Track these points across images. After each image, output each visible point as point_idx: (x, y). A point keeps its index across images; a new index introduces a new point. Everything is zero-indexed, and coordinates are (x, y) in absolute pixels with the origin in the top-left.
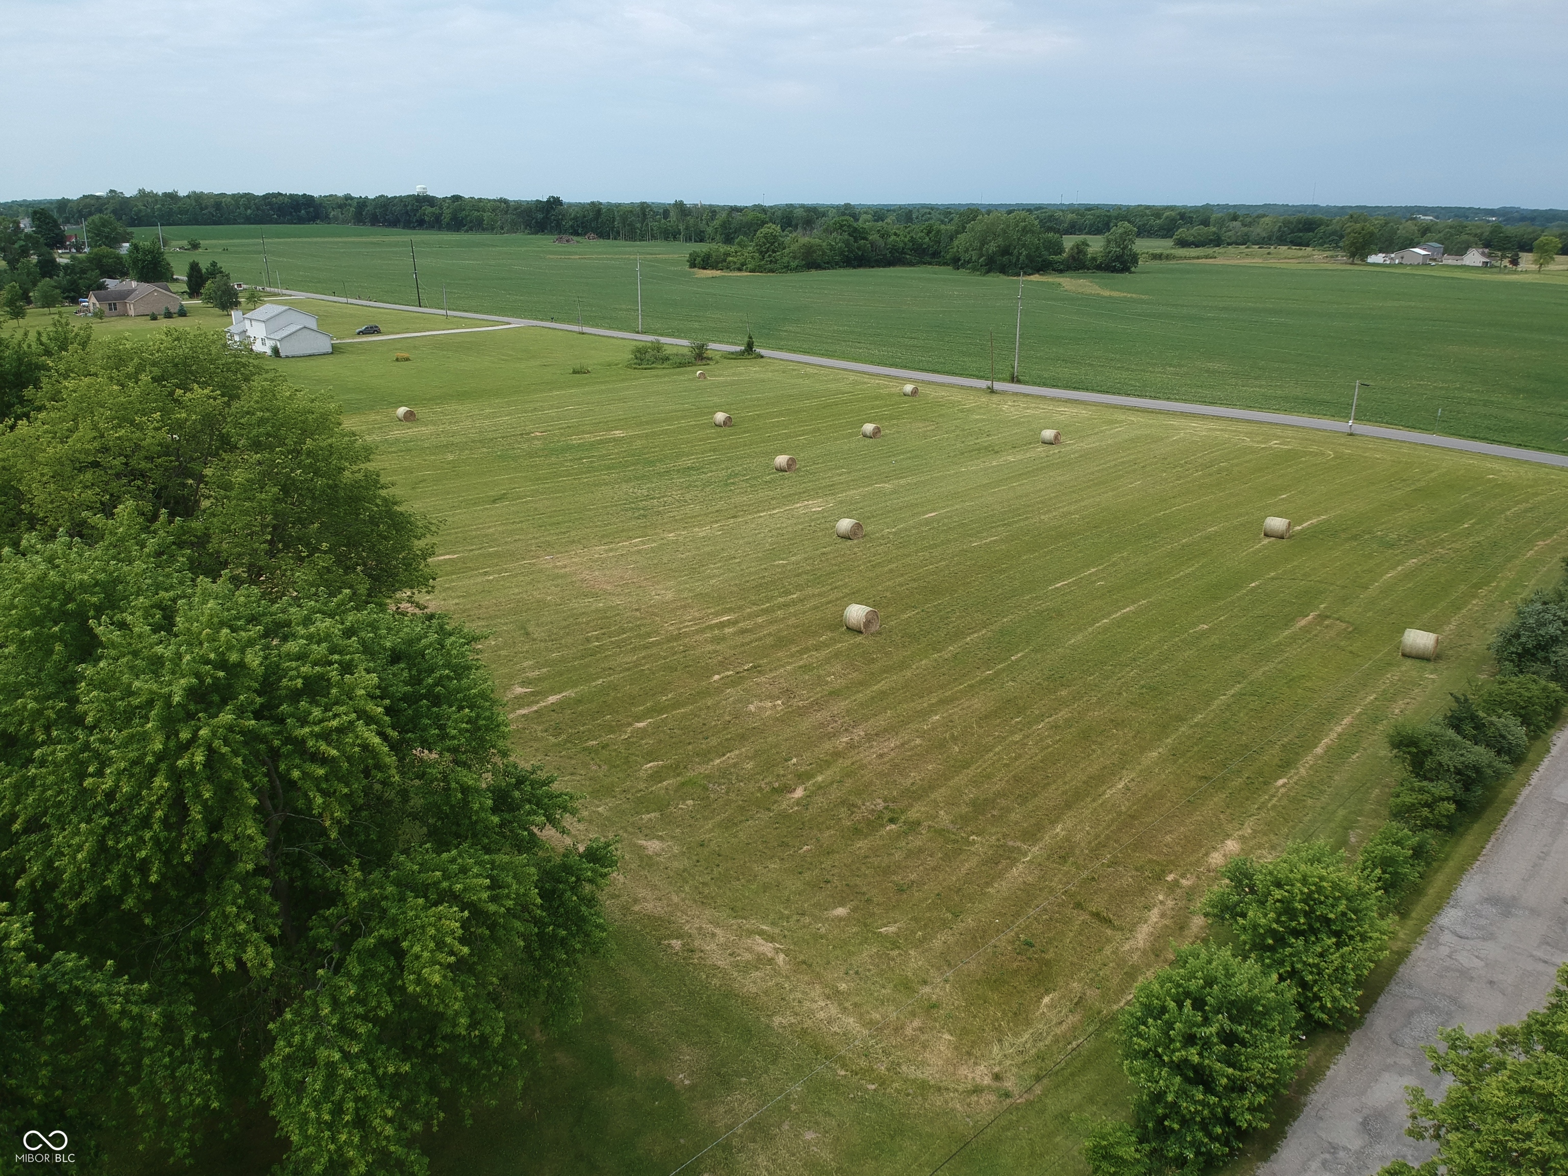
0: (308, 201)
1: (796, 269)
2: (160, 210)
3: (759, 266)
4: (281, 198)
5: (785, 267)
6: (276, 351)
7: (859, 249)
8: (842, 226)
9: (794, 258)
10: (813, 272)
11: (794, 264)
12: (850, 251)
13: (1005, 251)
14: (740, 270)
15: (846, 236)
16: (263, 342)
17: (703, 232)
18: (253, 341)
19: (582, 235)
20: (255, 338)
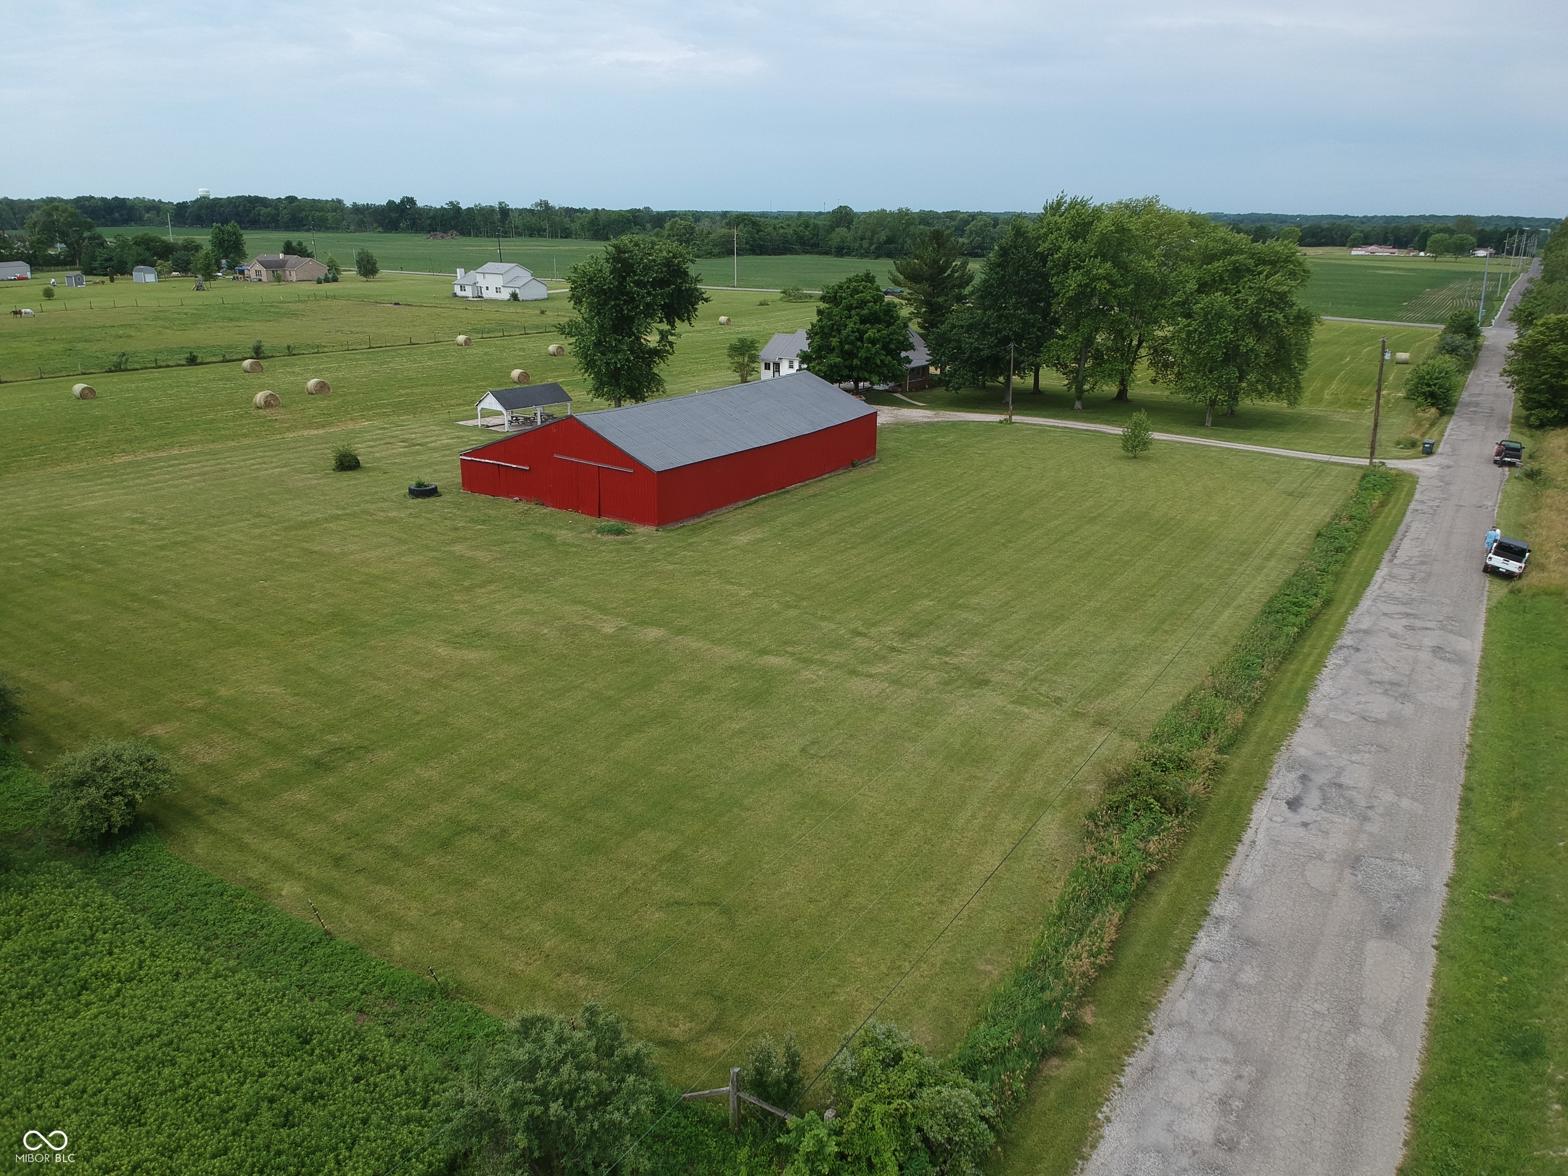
6: (514, 296)
11: (716, 251)
12: (754, 240)
13: (890, 241)
16: (498, 290)
17: (568, 228)
18: (484, 290)
19: (445, 232)
20: (487, 289)
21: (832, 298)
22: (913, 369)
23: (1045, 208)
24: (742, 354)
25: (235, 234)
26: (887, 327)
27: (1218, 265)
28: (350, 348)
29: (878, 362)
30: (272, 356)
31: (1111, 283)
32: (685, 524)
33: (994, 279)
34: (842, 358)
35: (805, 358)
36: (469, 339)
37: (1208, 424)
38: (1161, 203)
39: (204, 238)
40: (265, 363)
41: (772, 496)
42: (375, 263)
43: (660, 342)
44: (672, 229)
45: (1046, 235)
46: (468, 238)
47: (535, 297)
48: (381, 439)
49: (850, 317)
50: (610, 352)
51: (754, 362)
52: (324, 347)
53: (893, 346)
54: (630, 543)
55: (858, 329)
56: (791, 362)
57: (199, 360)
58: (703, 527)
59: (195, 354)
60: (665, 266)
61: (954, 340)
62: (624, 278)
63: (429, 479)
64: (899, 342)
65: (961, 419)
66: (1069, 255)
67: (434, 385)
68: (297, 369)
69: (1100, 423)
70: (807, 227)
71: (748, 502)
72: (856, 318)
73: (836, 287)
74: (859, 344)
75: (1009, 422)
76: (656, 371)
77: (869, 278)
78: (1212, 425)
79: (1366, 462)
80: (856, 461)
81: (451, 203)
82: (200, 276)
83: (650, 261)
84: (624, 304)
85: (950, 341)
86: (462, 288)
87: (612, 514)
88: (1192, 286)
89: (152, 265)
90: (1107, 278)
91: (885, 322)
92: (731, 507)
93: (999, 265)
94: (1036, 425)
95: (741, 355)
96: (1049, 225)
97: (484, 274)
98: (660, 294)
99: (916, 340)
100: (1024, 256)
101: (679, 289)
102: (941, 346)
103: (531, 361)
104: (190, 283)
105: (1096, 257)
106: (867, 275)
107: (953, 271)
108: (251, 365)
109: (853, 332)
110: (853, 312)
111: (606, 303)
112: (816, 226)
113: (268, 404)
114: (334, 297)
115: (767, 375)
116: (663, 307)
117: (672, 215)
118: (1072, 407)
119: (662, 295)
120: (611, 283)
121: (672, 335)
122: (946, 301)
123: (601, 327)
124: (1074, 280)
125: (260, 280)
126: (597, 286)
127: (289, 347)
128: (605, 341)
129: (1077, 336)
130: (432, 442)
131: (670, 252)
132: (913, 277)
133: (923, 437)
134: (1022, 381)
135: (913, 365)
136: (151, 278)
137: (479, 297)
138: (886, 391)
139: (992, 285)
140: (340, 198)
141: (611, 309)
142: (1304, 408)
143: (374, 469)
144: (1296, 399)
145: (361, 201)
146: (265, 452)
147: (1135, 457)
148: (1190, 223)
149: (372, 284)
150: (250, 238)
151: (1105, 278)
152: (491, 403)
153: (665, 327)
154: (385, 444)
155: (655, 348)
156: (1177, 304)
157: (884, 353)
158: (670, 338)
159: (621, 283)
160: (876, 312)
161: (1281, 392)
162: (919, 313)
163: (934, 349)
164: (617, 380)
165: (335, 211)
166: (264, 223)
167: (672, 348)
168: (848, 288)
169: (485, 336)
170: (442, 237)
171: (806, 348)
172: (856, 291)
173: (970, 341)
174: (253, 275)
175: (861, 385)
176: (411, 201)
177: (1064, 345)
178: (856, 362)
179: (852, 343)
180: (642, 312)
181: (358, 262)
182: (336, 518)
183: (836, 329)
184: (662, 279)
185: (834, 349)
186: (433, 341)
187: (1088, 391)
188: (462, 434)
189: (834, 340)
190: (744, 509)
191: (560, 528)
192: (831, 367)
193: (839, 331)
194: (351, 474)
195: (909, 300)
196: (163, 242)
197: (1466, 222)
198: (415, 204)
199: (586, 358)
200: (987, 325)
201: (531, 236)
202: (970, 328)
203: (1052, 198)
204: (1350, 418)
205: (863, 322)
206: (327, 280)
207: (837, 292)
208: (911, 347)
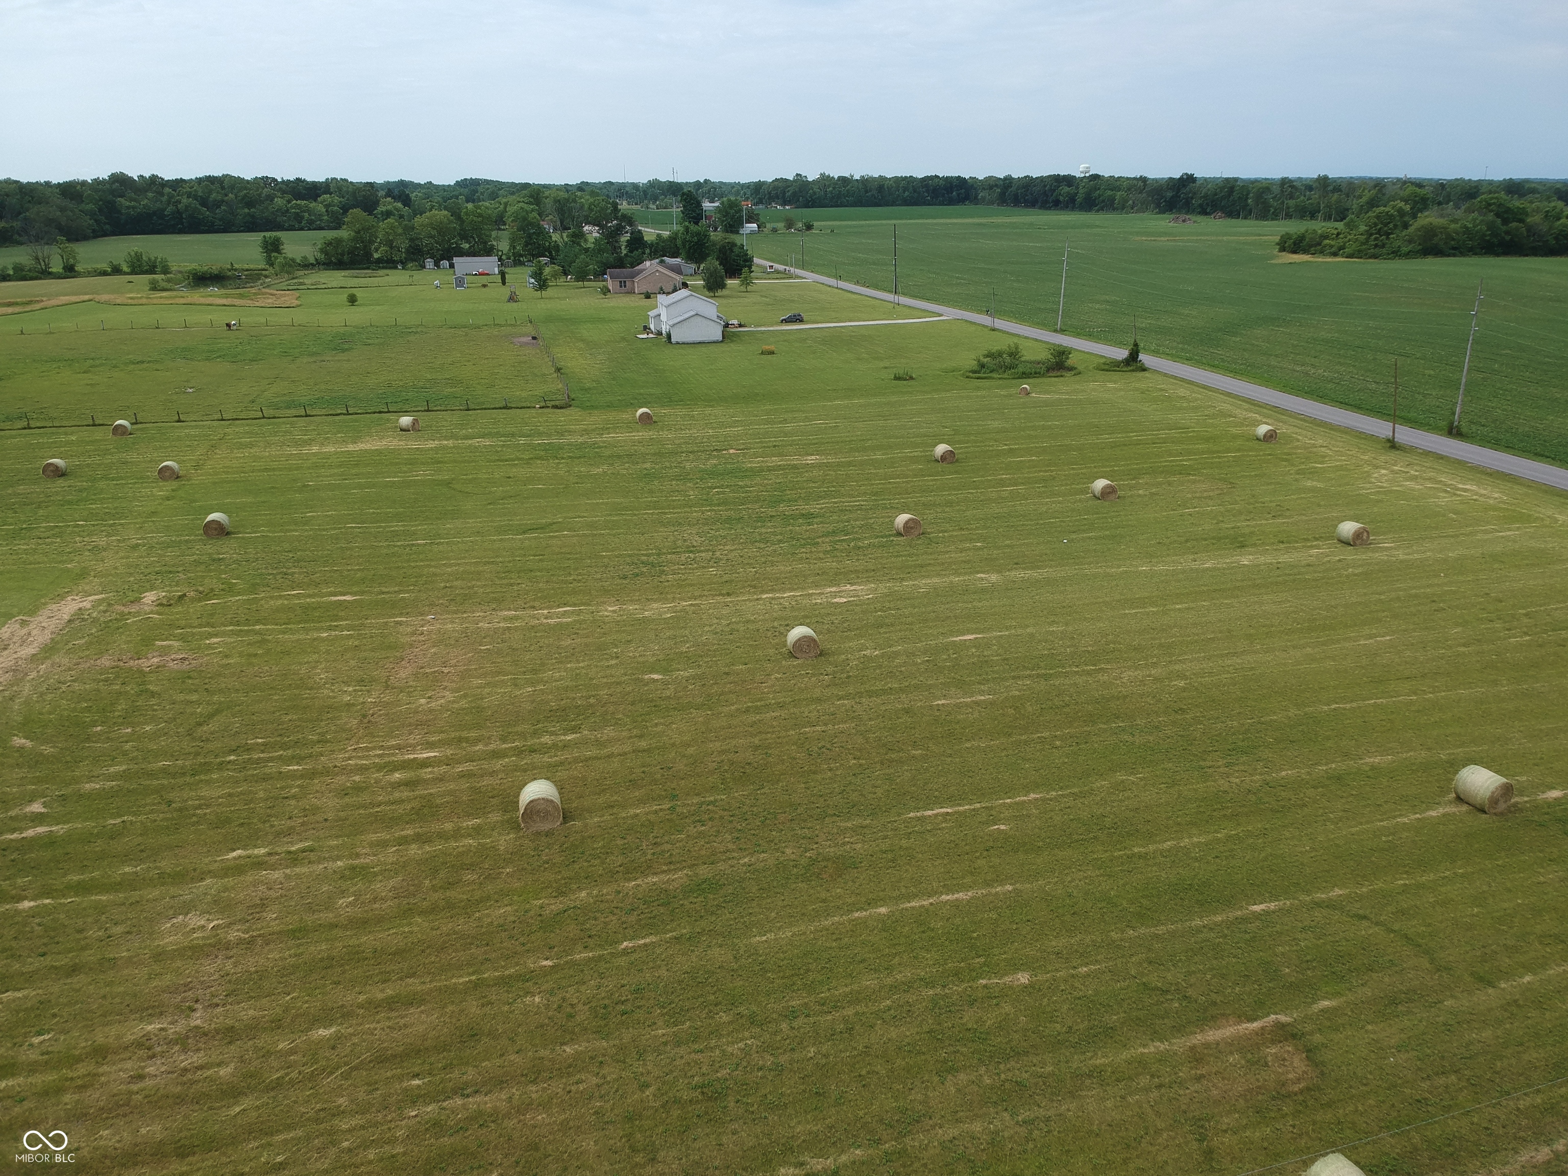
0: (959, 183)
1: (1408, 255)
2: (831, 192)
3: (1359, 251)
5: (1393, 252)
7: (1507, 233)
8: (1490, 205)
9: (1410, 242)
10: (1430, 260)
11: (1405, 249)
12: (1494, 235)
14: (1335, 254)
15: (1491, 217)
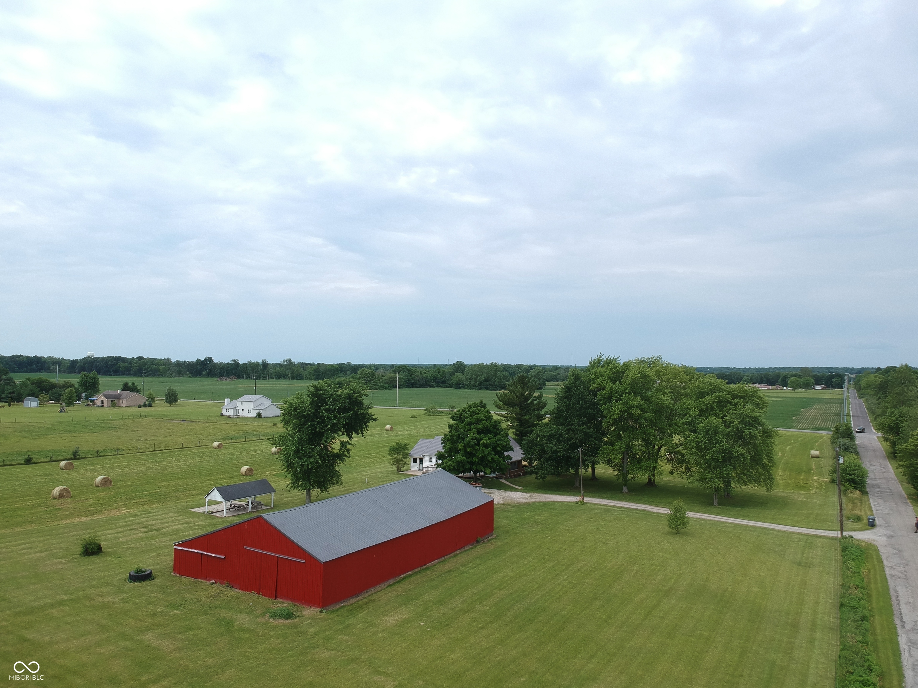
4: (21, 358)
6: (259, 415)
13: (486, 380)
16: (249, 411)
17: (301, 374)
18: (241, 411)
19: (228, 377)
20: (243, 410)
21: (459, 418)
22: (511, 463)
23: (590, 363)
24: (399, 453)
25: (94, 378)
26: (495, 436)
27: (708, 399)
28: (141, 451)
29: (490, 459)
30: (85, 458)
31: (641, 410)
32: (345, 604)
33: (563, 406)
34: (466, 457)
35: (440, 456)
36: (221, 444)
37: (716, 504)
38: (663, 359)
39: (75, 380)
40: (76, 463)
41: (416, 573)
42: (177, 396)
43: (340, 449)
44: (361, 374)
45: (594, 379)
46: (242, 380)
47: (272, 415)
48: (129, 525)
49: (470, 430)
50: (305, 457)
51: (406, 458)
52: (124, 450)
53: (499, 449)
54: (295, 626)
55: (476, 438)
56: (431, 458)
57: (33, 461)
58: (360, 607)
59: (32, 456)
60: (347, 399)
61: (539, 445)
62: (319, 407)
63: (147, 565)
64: (503, 446)
65: (549, 500)
66: (611, 392)
67: (186, 478)
68: (97, 467)
69: (643, 503)
70: (439, 372)
71: (397, 579)
72: (474, 431)
73: (461, 411)
74: (477, 447)
75: (582, 503)
76: (337, 468)
77: (482, 405)
78: (718, 505)
79: (838, 534)
80: (479, 538)
81: (234, 360)
82: (64, 404)
83: (338, 396)
84: (318, 424)
85: (536, 445)
86: (227, 410)
87: (287, 596)
88: (694, 412)
89: (37, 397)
90: (639, 406)
91: (494, 433)
92: (383, 585)
93: (565, 398)
94: (600, 505)
95: (397, 453)
96: (596, 373)
97: (242, 401)
98: (342, 417)
99: (513, 443)
100: (582, 392)
101: (356, 413)
102: (531, 448)
103: (258, 459)
104: (57, 408)
105: (629, 393)
106: (481, 403)
107: (533, 400)
108: (66, 464)
109: (473, 439)
110: (472, 427)
111: (305, 424)
112: (444, 372)
113: (61, 496)
114: (145, 416)
115: (414, 467)
116: (344, 426)
117: (363, 366)
118: (621, 491)
119: (344, 418)
120: (309, 411)
121: (350, 444)
122: (530, 418)
123: (300, 440)
124: (617, 408)
125: (103, 406)
126: (299, 413)
127: (97, 451)
128: (302, 450)
129: (621, 444)
130: (166, 527)
131: (351, 390)
132: (508, 403)
133: (525, 515)
134: (584, 472)
135: (513, 460)
136: (34, 404)
137: (237, 416)
138: (494, 477)
139: (562, 410)
140: (169, 358)
141: (309, 427)
142: (779, 491)
143: (110, 554)
144: (771, 486)
145: (181, 360)
146: (38, 537)
147: (678, 533)
148: (685, 373)
149: (173, 408)
150: (103, 380)
151: (637, 407)
152: (215, 496)
153: (345, 439)
154: (131, 530)
155: (337, 453)
156: (686, 423)
157: (494, 453)
158: (348, 447)
159: (316, 411)
160: (487, 426)
161: (760, 482)
162: (513, 425)
163: (527, 450)
164: (309, 476)
165: (165, 365)
166: (122, 372)
167: (349, 453)
168: (469, 411)
169: (233, 441)
170: (226, 380)
171: (441, 450)
172: (474, 413)
173: (551, 446)
174: (99, 403)
175: (478, 474)
176: (210, 359)
177: (613, 450)
178: (475, 459)
179: (472, 447)
180: (329, 429)
181: (166, 395)
182: (61, 603)
183: (461, 437)
184: (345, 407)
185: (460, 450)
186: (198, 445)
187: (631, 480)
188: (191, 519)
189: (460, 444)
190: (394, 587)
191: (241, 611)
192: (458, 463)
193: (463, 439)
194: (93, 558)
195: (506, 417)
196: (50, 382)
197: (805, 371)
198: (213, 361)
199: (287, 461)
200: (561, 435)
201: (279, 379)
202: (550, 437)
203: (594, 357)
204: (805, 498)
205: (479, 433)
206: (145, 406)
207: (461, 414)
208: (511, 449)
